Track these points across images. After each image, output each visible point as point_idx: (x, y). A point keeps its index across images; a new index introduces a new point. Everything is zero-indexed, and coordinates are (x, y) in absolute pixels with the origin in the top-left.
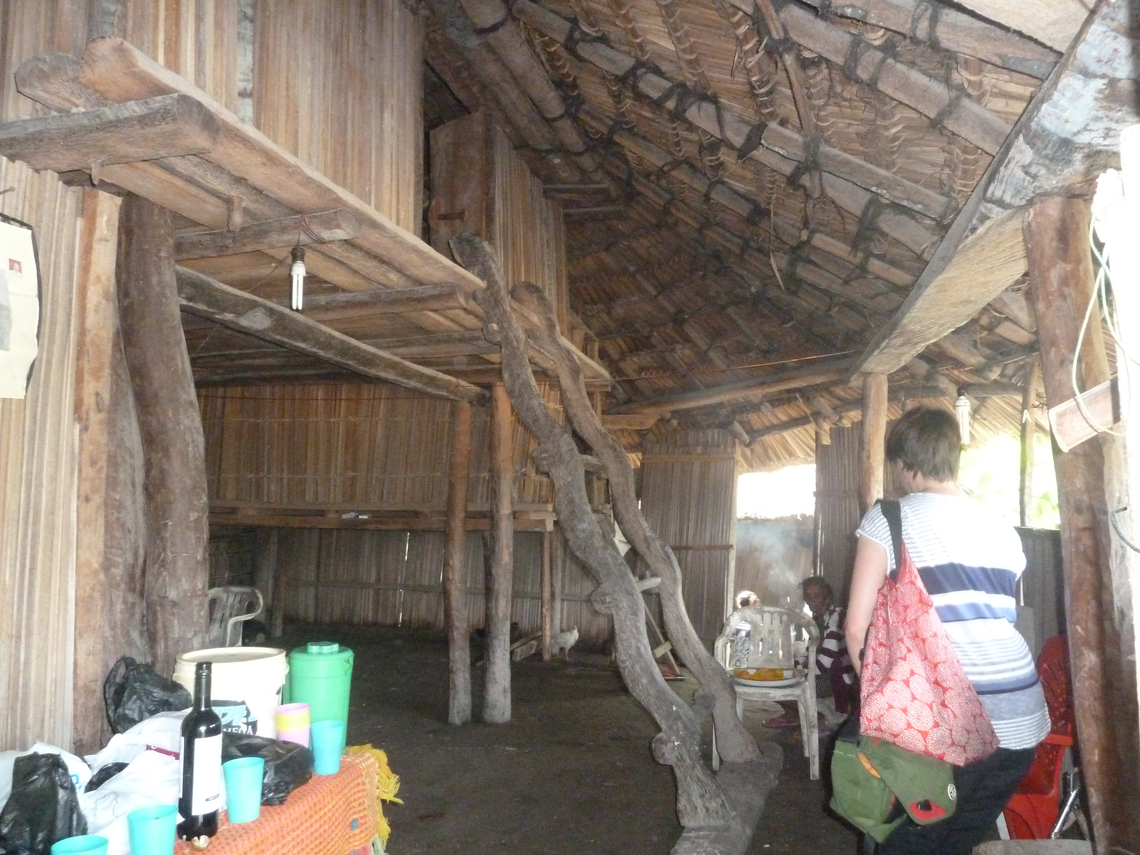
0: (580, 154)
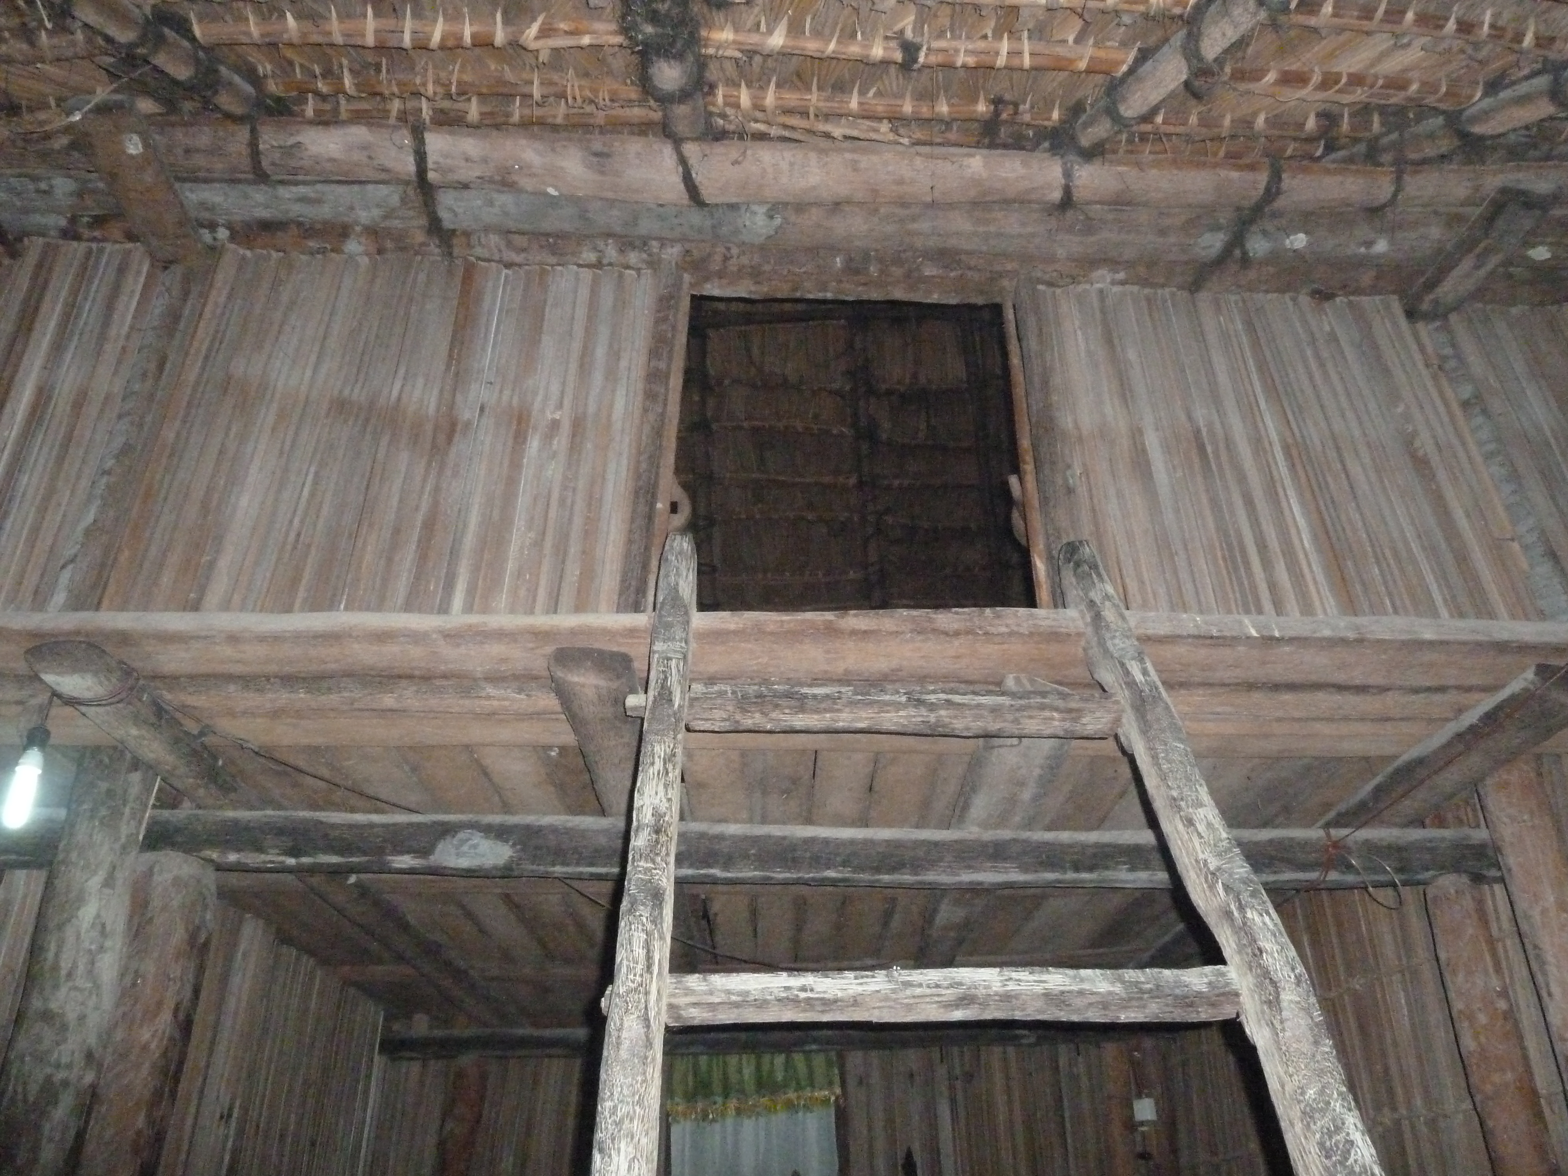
0: (1272, 193)
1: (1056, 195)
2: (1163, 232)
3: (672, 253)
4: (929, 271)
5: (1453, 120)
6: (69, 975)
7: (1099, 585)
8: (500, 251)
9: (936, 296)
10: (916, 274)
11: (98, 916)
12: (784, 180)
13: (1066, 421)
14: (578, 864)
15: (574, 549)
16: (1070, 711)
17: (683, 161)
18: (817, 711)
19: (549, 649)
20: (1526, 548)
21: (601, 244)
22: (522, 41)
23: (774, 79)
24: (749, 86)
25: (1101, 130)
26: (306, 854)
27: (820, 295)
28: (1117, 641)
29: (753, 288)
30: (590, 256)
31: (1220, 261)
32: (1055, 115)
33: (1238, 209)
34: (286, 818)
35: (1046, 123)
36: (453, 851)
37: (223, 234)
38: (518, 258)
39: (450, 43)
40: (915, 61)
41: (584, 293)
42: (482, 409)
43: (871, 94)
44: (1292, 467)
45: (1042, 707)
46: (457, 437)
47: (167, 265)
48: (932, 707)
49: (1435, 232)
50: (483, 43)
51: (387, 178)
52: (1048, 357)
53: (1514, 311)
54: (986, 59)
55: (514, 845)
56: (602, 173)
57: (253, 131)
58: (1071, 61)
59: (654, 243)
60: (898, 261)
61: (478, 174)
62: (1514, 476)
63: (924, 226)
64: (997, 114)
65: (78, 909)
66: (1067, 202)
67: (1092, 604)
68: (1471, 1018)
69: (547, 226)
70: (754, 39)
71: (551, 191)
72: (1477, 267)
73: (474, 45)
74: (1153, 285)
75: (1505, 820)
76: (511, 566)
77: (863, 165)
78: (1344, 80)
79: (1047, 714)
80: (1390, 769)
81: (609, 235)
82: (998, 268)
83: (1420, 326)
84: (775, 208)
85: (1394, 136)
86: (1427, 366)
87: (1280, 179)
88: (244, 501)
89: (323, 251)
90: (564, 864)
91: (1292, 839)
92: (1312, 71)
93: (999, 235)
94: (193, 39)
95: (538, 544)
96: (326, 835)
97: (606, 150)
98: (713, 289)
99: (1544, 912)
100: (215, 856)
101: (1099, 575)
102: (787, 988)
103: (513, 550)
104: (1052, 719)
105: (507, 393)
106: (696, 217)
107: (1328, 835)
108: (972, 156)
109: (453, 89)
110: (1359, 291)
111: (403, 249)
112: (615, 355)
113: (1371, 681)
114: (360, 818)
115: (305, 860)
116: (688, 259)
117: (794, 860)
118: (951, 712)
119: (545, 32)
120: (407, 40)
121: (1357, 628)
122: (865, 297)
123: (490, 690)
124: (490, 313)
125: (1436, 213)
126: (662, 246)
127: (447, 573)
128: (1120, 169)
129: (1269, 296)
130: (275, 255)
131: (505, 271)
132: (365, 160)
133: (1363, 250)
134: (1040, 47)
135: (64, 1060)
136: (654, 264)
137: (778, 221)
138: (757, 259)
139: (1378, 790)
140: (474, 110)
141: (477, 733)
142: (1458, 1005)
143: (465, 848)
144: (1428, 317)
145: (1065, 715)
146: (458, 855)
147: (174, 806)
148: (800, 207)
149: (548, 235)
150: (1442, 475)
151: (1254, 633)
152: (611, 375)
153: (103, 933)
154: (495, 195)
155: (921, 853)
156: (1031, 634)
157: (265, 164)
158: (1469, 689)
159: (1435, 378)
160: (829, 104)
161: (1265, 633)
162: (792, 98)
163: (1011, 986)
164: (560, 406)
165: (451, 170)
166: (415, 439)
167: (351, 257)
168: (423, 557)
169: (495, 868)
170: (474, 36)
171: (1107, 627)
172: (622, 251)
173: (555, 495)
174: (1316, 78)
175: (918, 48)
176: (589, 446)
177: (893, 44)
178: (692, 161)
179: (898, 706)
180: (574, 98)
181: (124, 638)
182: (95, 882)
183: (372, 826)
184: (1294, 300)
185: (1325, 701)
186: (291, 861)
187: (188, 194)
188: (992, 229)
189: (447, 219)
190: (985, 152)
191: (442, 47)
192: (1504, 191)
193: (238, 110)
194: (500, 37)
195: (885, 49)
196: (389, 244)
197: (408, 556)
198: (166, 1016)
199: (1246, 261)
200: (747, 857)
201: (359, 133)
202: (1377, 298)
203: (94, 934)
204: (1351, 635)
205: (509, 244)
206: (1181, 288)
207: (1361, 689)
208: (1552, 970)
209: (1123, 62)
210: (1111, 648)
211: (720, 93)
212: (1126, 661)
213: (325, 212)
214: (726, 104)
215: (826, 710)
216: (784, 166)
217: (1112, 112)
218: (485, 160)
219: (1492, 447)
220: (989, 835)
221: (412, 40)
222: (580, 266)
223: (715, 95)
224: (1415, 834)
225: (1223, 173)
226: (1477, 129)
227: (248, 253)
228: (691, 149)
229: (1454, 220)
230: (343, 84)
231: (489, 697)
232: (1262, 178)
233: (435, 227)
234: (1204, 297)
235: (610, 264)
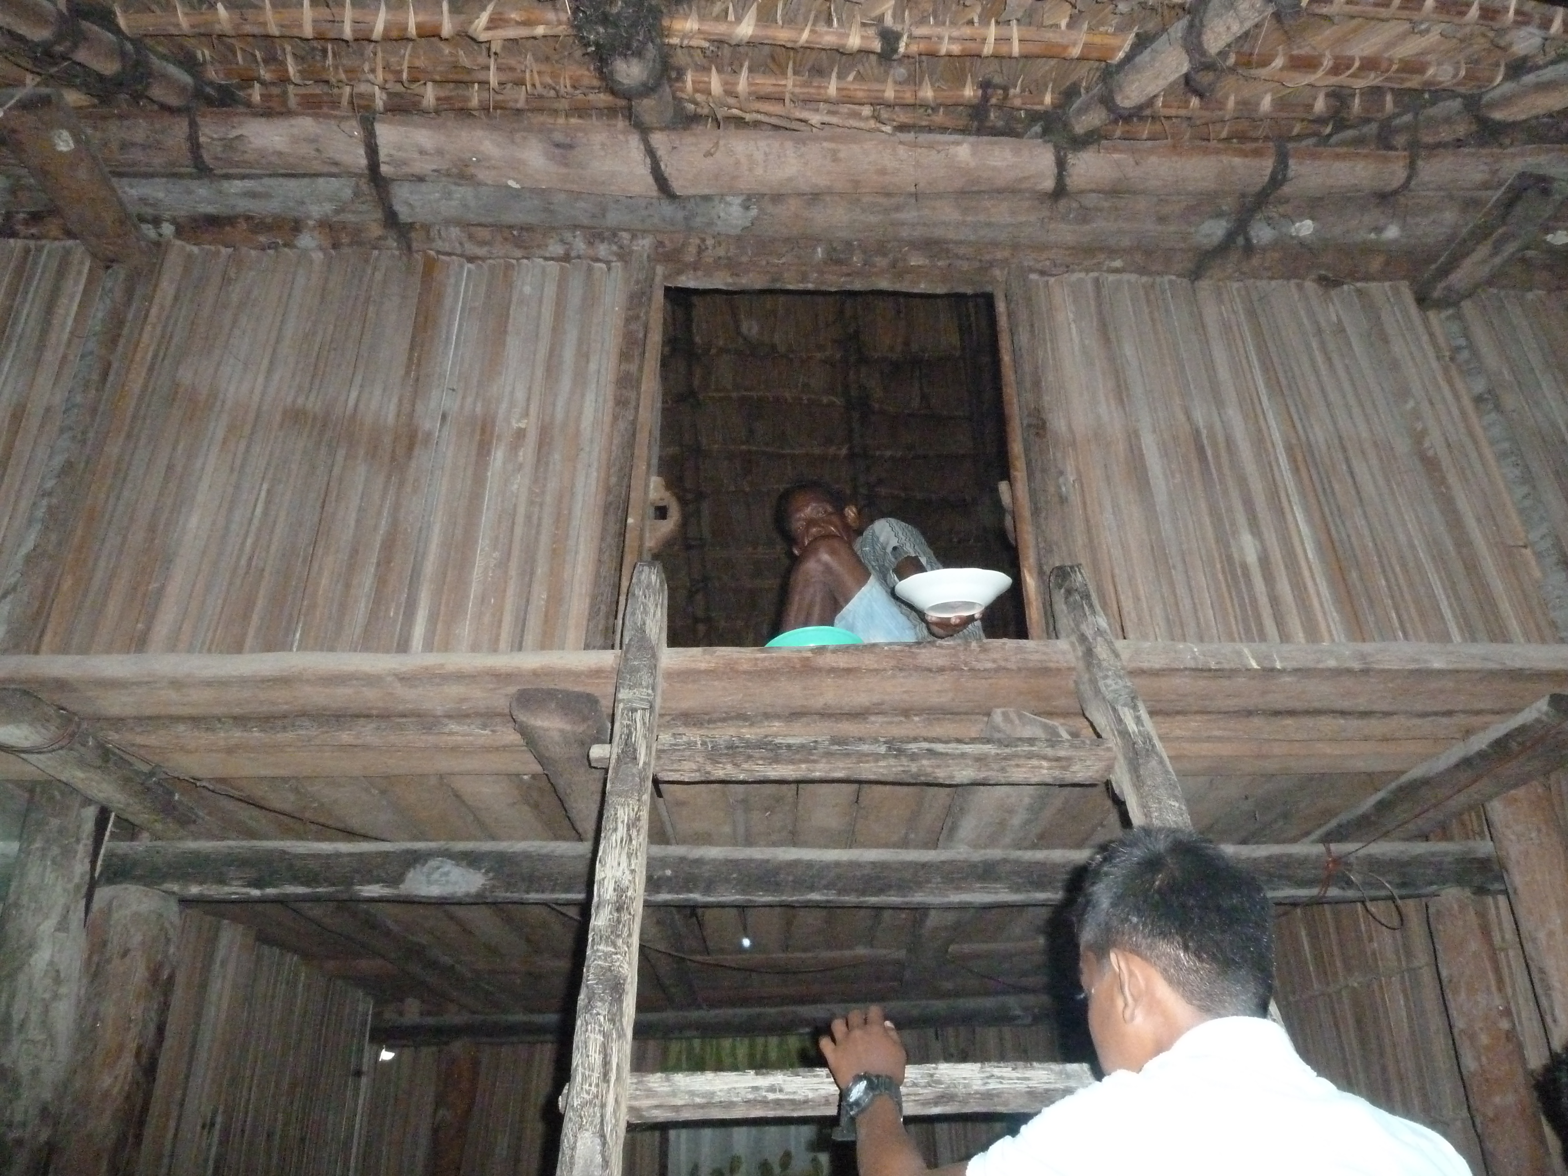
1: (1049, 184)
2: (1162, 219)
3: (645, 244)
4: (916, 260)
5: (1472, 104)
6: (22, 1026)
7: (1090, 618)
8: (461, 244)
9: (922, 286)
10: (900, 264)
11: (51, 963)
12: (759, 171)
13: (1058, 423)
14: (553, 891)
15: (541, 570)
16: (1058, 759)
17: (651, 152)
18: (792, 762)
19: (512, 689)
20: (1539, 555)
21: (568, 236)
22: (471, 31)
23: (746, 64)
24: (719, 71)
25: (1095, 118)
26: (271, 885)
27: (801, 286)
28: (1109, 681)
29: (730, 280)
30: (557, 249)
31: (1223, 248)
32: (1048, 99)
33: (1243, 195)
34: (250, 849)
35: (1038, 107)
36: (423, 878)
37: (168, 229)
38: (482, 251)
39: (394, 34)
40: (895, 50)
41: (550, 290)
42: (444, 417)
43: (851, 78)
44: (1296, 470)
45: (1030, 756)
46: (416, 452)
47: (109, 263)
48: (913, 757)
49: (1450, 216)
50: (430, 34)
51: (336, 170)
52: (1041, 354)
53: (1530, 296)
54: (972, 46)
55: (487, 872)
56: (566, 165)
57: (193, 125)
58: (1065, 48)
59: (625, 235)
60: (881, 249)
61: (435, 167)
62: (1528, 478)
63: (909, 215)
64: (985, 98)
65: (30, 955)
66: (1060, 191)
67: (1083, 638)
68: (1472, 1037)
69: (509, 218)
70: (720, 29)
71: (512, 183)
72: (1493, 255)
73: (420, 36)
74: (1150, 274)
75: (1513, 837)
76: (474, 590)
77: (842, 155)
78: (1357, 64)
79: (1035, 762)
80: (1393, 785)
81: (576, 227)
82: (988, 257)
83: (1432, 314)
84: (749, 200)
85: (1407, 118)
86: (1438, 358)
87: (1286, 166)
88: (194, 521)
89: (274, 246)
90: (537, 891)
91: (1290, 856)
92: (1322, 55)
93: (989, 225)
94: (118, 31)
95: (503, 564)
96: (291, 867)
97: (568, 141)
98: (688, 281)
99: (1551, 934)
100: (176, 888)
101: (1091, 606)
102: (756, 1089)
103: (477, 573)
104: (1041, 767)
105: (469, 400)
106: (667, 209)
107: (1329, 851)
108: (958, 143)
109: (405, 76)
110: (1367, 278)
111: (360, 244)
112: (583, 356)
113: (1375, 707)
114: (326, 847)
115: (270, 891)
116: (660, 250)
117: (777, 884)
118: (934, 762)
119: (494, 23)
120: (348, 32)
121: (1363, 657)
122: (848, 287)
123: (453, 727)
124: (452, 311)
125: (1451, 197)
126: (634, 237)
127: (408, 597)
128: (1116, 156)
129: (1274, 283)
130: (225, 251)
131: (468, 266)
132: (313, 153)
133: (1373, 236)
134: (1031, 33)
135: (18, 1117)
136: (624, 256)
137: (754, 212)
138: (733, 251)
139: (1383, 806)
140: (430, 95)
141: (444, 764)
142: (1460, 1024)
143: (436, 876)
144: (1441, 304)
145: (1054, 764)
146: (429, 883)
147: (133, 837)
148: (777, 198)
149: (511, 227)
150: (1452, 479)
151: (1254, 665)
152: (580, 379)
153: (58, 980)
154: (453, 188)
155: (908, 875)
156: (1020, 670)
157: (206, 157)
158: (1478, 713)
159: (1446, 370)
160: (805, 90)
161: (1267, 664)
162: (766, 83)
163: (993, 1085)
164: (526, 414)
165: (405, 163)
166: (373, 453)
167: (305, 251)
168: (381, 581)
169: (468, 895)
170: (419, 26)
171: (1099, 666)
172: (591, 244)
173: (521, 510)
174: (1327, 63)
175: (898, 36)
176: (557, 456)
177: (871, 32)
178: (661, 153)
179: (877, 757)
180: (534, 85)
181: (61, 685)
182: (48, 926)
183: (338, 855)
184: (1300, 287)
185: (1327, 724)
186: (256, 893)
187: (127, 189)
188: (982, 218)
189: (404, 214)
190: (972, 139)
191: (387, 38)
192: (1522, 175)
193: (173, 100)
194: (447, 28)
195: (863, 37)
196: (345, 240)
197: (366, 580)
198: (128, 1060)
199: (1249, 249)
200: (727, 880)
201: (306, 124)
202: (1387, 284)
203: (48, 981)
204: (1356, 666)
205: (471, 237)
206: (1178, 276)
207: (1366, 714)
208: (1557, 996)
209: (1120, 48)
210: (1103, 689)
211: (689, 77)
212: (1119, 708)
213: (272, 207)
214: (696, 90)
215: (802, 761)
216: (759, 156)
217: (1107, 101)
218: (440, 152)
219: (1506, 445)
220: (978, 856)
221: (354, 31)
222: (546, 259)
223: (684, 82)
224: (1420, 848)
225: (1225, 159)
226: (1498, 115)
227: (195, 249)
228: (658, 139)
229: (1470, 204)
230: (287, 71)
231: (451, 734)
232: (1268, 164)
233: (391, 219)
234: (1205, 285)
235: (579, 257)
